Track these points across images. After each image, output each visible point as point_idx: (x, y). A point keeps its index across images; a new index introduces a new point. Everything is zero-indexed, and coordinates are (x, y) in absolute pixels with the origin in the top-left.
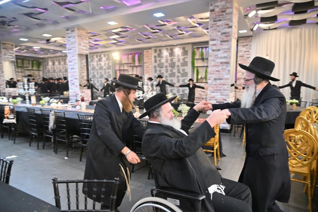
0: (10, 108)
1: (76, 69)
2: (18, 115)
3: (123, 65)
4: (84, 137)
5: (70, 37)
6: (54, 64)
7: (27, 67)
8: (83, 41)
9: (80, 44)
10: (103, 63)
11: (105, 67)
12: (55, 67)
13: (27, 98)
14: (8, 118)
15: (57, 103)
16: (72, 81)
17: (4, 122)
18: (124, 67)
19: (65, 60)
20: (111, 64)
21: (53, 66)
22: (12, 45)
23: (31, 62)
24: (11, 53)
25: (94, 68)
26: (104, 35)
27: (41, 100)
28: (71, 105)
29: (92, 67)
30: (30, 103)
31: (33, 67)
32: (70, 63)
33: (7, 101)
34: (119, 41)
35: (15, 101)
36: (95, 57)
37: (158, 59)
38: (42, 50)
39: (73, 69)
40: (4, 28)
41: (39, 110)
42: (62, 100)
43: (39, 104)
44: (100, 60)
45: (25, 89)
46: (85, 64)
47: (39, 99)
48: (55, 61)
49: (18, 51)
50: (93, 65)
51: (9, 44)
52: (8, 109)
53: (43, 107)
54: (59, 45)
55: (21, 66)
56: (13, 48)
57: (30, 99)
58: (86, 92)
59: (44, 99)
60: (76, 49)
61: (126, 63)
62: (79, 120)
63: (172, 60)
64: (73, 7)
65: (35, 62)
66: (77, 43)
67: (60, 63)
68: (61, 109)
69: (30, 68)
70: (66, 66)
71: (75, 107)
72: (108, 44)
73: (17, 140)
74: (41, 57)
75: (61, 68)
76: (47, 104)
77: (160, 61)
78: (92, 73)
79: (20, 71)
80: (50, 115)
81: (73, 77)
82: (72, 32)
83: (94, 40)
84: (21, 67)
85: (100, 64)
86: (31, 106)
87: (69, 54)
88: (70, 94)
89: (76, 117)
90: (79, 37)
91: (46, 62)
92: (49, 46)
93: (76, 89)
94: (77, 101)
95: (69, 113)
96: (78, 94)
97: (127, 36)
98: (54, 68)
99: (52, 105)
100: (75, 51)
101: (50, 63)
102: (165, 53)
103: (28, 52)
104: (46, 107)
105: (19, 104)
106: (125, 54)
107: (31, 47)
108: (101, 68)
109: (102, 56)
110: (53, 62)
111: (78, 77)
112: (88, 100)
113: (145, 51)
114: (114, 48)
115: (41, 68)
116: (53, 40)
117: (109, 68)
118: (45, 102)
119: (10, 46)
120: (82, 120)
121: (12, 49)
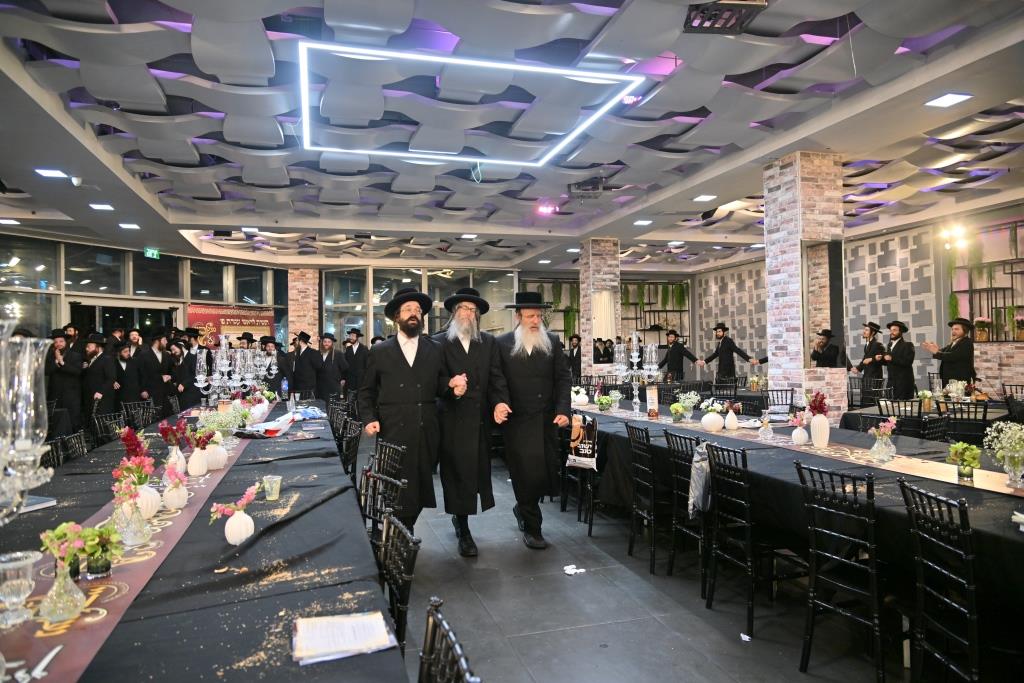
0: (584, 420)
1: (794, 294)
2: (604, 444)
3: (985, 270)
4: (825, 567)
5: (778, 188)
6: (723, 289)
7: (649, 304)
8: (822, 194)
9: (811, 208)
10: (895, 273)
11: (901, 286)
12: (728, 297)
13: (636, 392)
14: (578, 453)
15: (724, 413)
16: (778, 336)
17: (568, 463)
18: (991, 278)
19: (758, 273)
20: (929, 272)
21: (719, 297)
22: (615, 244)
23: (660, 288)
24: (610, 266)
25: (859, 293)
26: (906, 164)
27: (676, 400)
28: (771, 421)
29: (851, 287)
30: (643, 409)
31: (665, 302)
32: (776, 277)
33: (586, 399)
34: (973, 175)
35: (604, 399)
36: (864, 252)
38: (693, 249)
39: (784, 295)
40: (596, 198)
41: (662, 433)
42: (739, 405)
43: (669, 413)
44: (885, 260)
45: (631, 365)
46: (826, 281)
47: (667, 398)
48: (728, 280)
49: (630, 259)
50: (856, 281)
51: (607, 241)
52: (581, 423)
53: (677, 425)
54: (740, 225)
55: (637, 301)
56: (616, 252)
57: (643, 397)
58: (827, 378)
59: (682, 397)
60: (796, 226)
61: (1004, 263)
62: (805, 490)
64: (789, 78)
65: (670, 287)
66: (799, 204)
67: (741, 286)
68: (734, 434)
69: (659, 307)
70: (761, 291)
71: (788, 431)
72: (920, 194)
73: (599, 525)
74: (690, 270)
75: (746, 300)
76: (689, 415)
78: (850, 311)
79: (632, 315)
80: (696, 458)
81: (783, 323)
82: (784, 170)
83: (862, 188)
84: (636, 304)
85: (885, 277)
86: (646, 418)
87: (773, 247)
88: (771, 385)
89: (790, 476)
90: (811, 183)
91: (701, 285)
92: (713, 232)
93: (792, 365)
94: (794, 409)
95: (763, 453)
96: (800, 386)
97: (1013, 147)
98: (723, 301)
99: (706, 419)
100: (790, 233)
101: (714, 288)
103: (655, 258)
104: (689, 424)
105: (616, 412)
106: (998, 228)
107: (663, 245)
108: (889, 290)
109: (894, 245)
110: (720, 284)
111: (798, 323)
112: (839, 408)
114: (948, 205)
115: (687, 306)
116: (723, 210)
117: (922, 286)
118: (685, 408)
119: (609, 247)
120: (815, 492)
121: (613, 255)
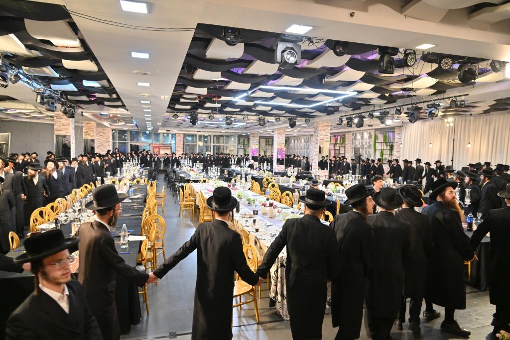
9: (279, 138)
37: (354, 141)
63: (362, 143)
77: (355, 143)
101: (293, 142)
102: (359, 137)
113: (347, 134)
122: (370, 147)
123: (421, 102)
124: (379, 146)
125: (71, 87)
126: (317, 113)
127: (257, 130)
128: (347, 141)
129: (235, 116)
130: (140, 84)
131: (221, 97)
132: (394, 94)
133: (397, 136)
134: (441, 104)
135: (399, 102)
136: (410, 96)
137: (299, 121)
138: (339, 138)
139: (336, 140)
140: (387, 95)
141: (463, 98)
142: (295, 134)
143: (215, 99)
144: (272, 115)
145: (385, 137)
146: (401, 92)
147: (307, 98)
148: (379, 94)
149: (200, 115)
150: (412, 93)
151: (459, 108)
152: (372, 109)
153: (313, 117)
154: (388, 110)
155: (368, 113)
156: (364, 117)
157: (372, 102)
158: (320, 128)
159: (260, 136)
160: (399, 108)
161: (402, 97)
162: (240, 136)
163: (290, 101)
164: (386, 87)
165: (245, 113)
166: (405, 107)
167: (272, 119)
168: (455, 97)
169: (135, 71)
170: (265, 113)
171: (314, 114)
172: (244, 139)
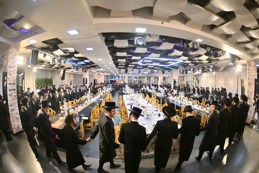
37: (187, 79)
63: (189, 80)
113: (184, 76)
122: (192, 81)
123: (205, 66)
124: (195, 81)
125: (82, 63)
126: (172, 69)
127: (153, 75)
128: (185, 79)
129: (142, 70)
130: (99, 59)
131: (132, 63)
132: (196, 62)
133: (200, 78)
134: (211, 67)
135: (198, 65)
136: (201, 63)
137: (166, 71)
138: (182, 78)
139: (181, 79)
140: (194, 62)
141: (216, 65)
142: (167, 76)
143: (130, 63)
144: (155, 69)
145: (196, 78)
146: (198, 61)
147: (166, 63)
148: (191, 62)
149: (128, 70)
150: (202, 62)
151: (216, 68)
152: (190, 67)
153: (171, 70)
154: (195, 68)
155: (189, 69)
156: (188, 70)
157: (189, 65)
158: (174, 74)
159: (154, 77)
160: (198, 67)
161: (199, 63)
162: (148, 77)
163: (159, 63)
164: (192, 59)
165: (145, 68)
166: (200, 67)
167: (156, 71)
168: (214, 64)
169: (93, 55)
170: (153, 68)
171: (171, 69)
172: (149, 78)
